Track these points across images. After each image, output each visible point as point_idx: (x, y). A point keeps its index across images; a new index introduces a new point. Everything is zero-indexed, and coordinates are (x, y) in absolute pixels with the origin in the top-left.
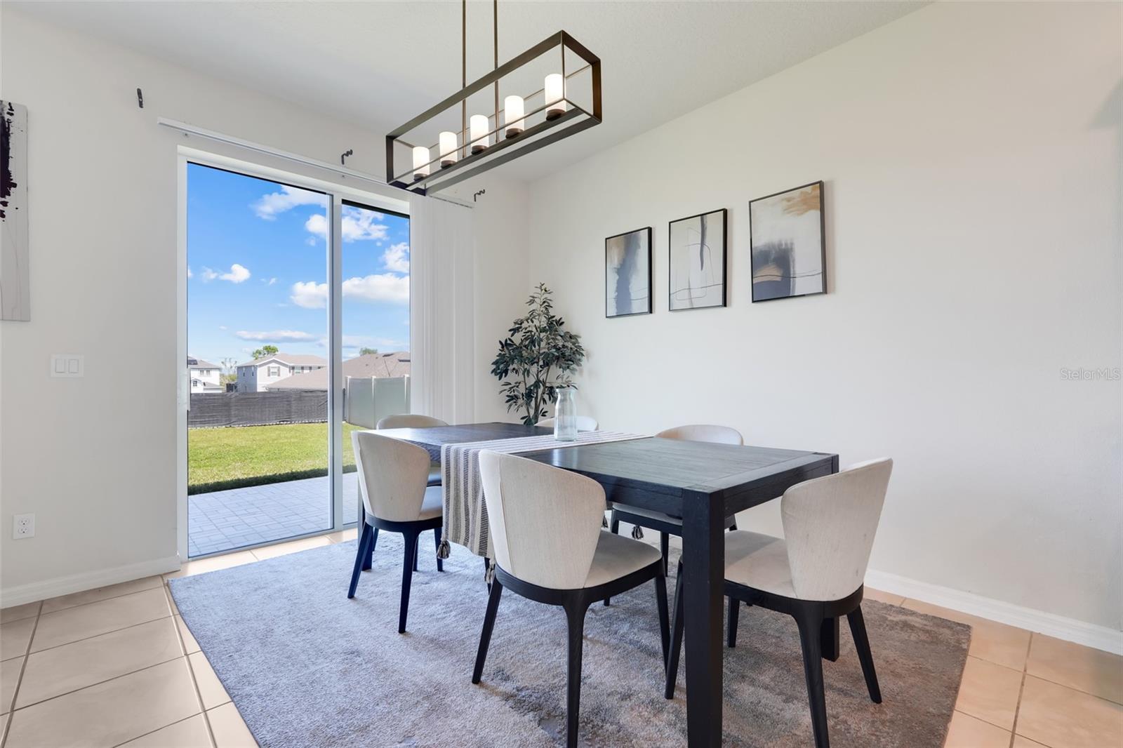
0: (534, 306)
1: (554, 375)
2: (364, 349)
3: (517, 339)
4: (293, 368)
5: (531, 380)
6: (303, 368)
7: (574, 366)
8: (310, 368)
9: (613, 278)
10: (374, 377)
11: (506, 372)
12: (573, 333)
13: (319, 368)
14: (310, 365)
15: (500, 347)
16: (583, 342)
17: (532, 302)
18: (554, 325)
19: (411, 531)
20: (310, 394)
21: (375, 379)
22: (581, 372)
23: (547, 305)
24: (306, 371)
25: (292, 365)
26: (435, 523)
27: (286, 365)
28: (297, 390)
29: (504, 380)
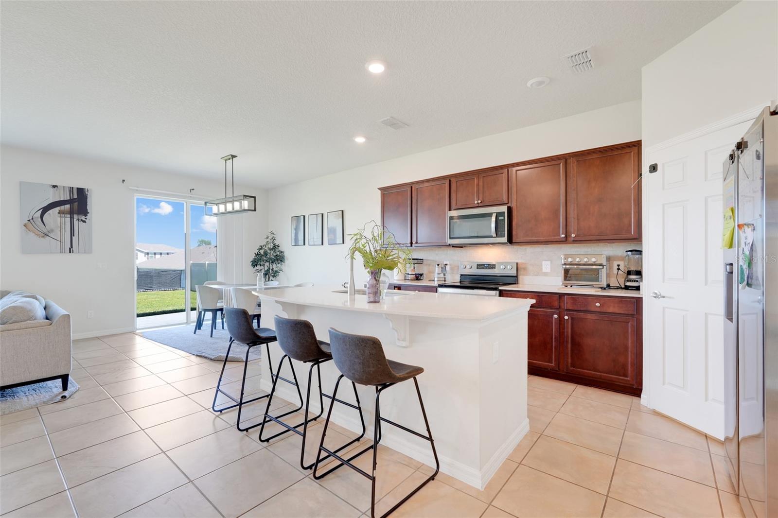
0: (267, 240)
1: (274, 267)
2: (200, 240)
3: (262, 252)
4: (148, 254)
5: (266, 268)
6: (155, 254)
7: (282, 263)
8: (161, 254)
9: (294, 232)
10: (207, 262)
11: (257, 265)
12: (282, 251)
13: (168, 254)
14: (161, 252)
15: (255, 255)
16: (286, 254)
17: (267, 238)
18: (275, 247)
19: (215, 312)
20: (166, 273)
21: (208, 264)
22: (285, 265)
23: (274, 239)
24: (158, 256)
25: (147, 251)
26: (221, 310)
27: (142, 252)
28: (156, 270)
29: (256, 268)
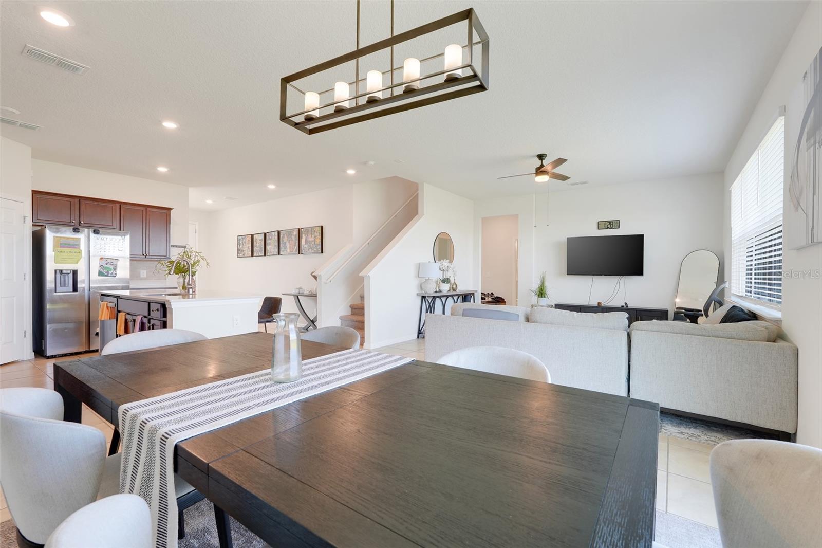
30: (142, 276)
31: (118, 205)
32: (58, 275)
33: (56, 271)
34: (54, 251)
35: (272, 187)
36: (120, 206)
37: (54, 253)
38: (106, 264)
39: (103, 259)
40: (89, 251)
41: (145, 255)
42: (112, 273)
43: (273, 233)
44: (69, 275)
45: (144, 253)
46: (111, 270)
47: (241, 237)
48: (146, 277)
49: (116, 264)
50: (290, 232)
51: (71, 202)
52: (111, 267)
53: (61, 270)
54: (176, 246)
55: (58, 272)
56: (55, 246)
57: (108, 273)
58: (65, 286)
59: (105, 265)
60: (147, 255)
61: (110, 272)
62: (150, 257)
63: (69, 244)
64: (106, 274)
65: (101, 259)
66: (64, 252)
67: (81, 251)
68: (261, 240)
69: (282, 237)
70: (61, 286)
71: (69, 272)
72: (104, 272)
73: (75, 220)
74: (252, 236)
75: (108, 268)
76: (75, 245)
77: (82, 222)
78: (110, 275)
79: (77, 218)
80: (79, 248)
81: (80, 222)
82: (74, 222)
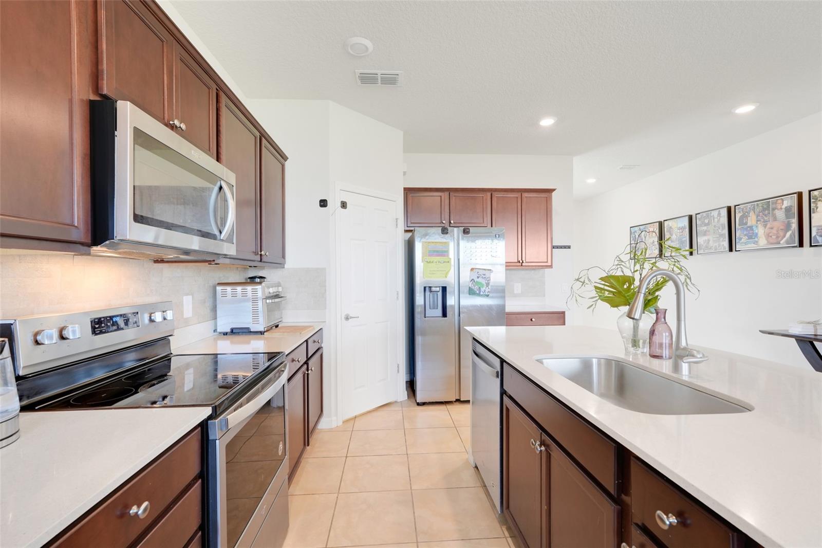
30: (516, 292)
31: (489, 194)
32: (428, 293)
33: (425, 288)
34: (423, 262)
35: (745, 109)
36: (491, 195)
37: (422, 264)
38: (478, 277)
39: (475, 271)
40: (459, 260)
41: (521, 262)
42: (485, 291)
43: (715, 213)
44: (438, 293)
45: (520, 259)
46: (483, 286)
47: (636, 229)
48: (520, 292)
49: (489, 277)
50: (766, 206)
51: (441, 196)
52: (484, 282)
53: (430, 287)
54: (561, 247)
55: (427, 289)
56: (424, 255)
57: (480, 292)
58: (434, 309)
59: (476, 280)
60: (523, 262)
61: (482, 289)
62: (527, 264)
63: (437, 251)
64: (478, 292)
65: (472, 269)
66: (433, 262)
67: (450, 259)
68: (683, 228)
69: (741, 218)
70: (430, 308)
71: (438, 289)
72: (476, 288)
73: (445, 220)
74: (661, 225)
75: (480, 283)
76: (443, 253)
77: (452, 222)
78: (482, 293)
79: (447, 217)
80: (448, 255)
81: (450, 223)
82: (444, 222)
